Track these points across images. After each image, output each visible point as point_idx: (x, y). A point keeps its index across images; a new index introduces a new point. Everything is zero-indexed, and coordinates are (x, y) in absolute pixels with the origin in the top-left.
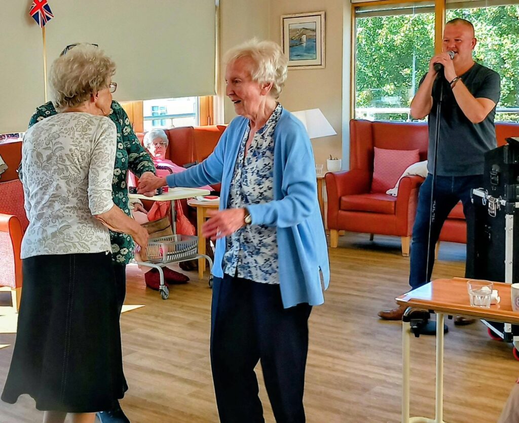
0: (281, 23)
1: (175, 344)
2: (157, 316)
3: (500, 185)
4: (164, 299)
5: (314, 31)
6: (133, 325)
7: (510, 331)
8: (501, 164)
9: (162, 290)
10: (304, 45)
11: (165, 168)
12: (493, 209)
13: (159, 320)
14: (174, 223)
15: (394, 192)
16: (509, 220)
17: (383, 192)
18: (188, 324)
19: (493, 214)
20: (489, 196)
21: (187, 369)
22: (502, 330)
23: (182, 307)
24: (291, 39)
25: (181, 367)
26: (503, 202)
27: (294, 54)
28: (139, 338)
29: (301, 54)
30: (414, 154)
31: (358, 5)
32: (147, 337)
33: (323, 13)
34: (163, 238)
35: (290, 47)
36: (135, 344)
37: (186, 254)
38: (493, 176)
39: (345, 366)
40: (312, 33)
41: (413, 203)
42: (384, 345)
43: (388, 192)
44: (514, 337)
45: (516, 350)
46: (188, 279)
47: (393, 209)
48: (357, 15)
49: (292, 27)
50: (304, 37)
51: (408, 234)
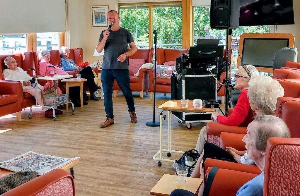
0: (91, 9)
1: (66, 136)
2: (54, 127)
3: (181, 70)
4: (55, 121)
5: (105, 13)
6: (46, 131)
7: (184, 119)
8: (181, 62)
9: (54, 117)
10: (101, 18)
11: (52, 67)
12: (178, 78)
13: (55, 128)
14: (56, 90)
15: (137, 75)
16: (183, 81)
17: (133, 75)
18: (69, 129)
19: (179, 80)
20: (177, 74)
21: (74, 144)
22: (182, 119)
23: (63, 123)
24: (95, 16)
25: (72, 144)
26: (182, 75)
27: (97, 21)
28: (50, 136)
29: (99, 22)
30: (143, 60)
31: (120, 4)
32: (53, 135)
33: (108, 6)
34: (53, 96)
35: (95, 19)
36: (49, 138)
37: (63, 102)
38: (178, 67)
39: (132, 137)
40: (104, 14)
41: (144, 79)
42: (143, 128)
43: (134, 75)
44: (186, 121)
45: (187, 126)
46: (62, 112)
47: (137, 81)
48: (120, 8)
49: (96, 11)
50: (101, 15)
51: (143, 90)
